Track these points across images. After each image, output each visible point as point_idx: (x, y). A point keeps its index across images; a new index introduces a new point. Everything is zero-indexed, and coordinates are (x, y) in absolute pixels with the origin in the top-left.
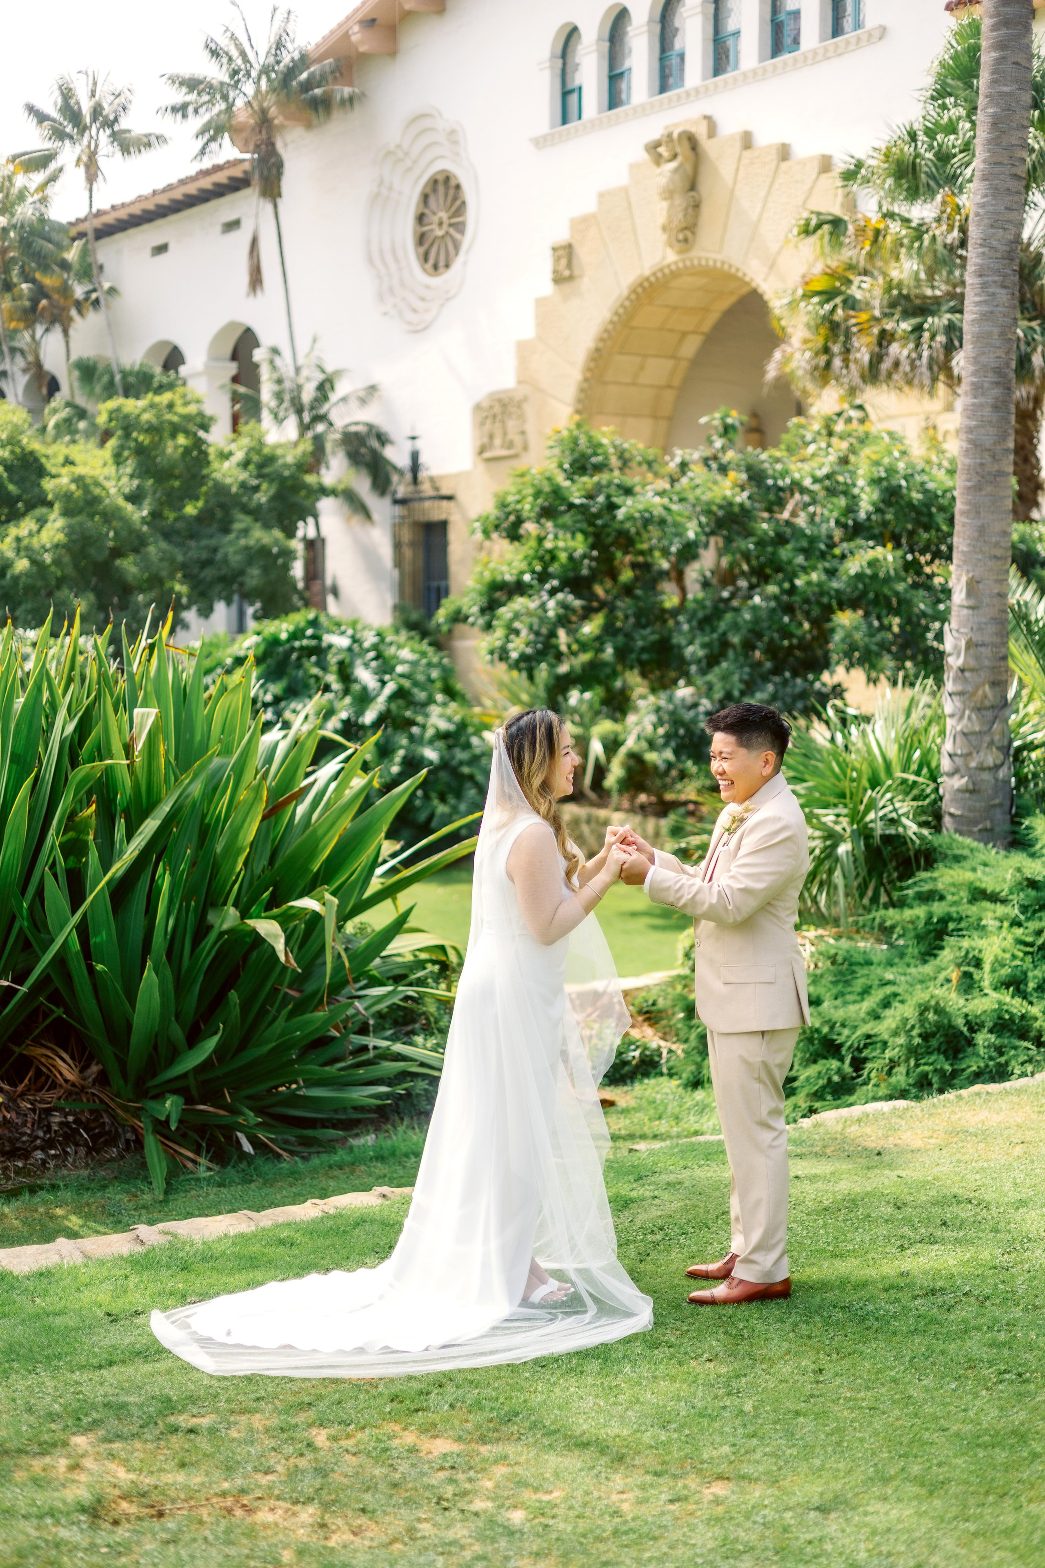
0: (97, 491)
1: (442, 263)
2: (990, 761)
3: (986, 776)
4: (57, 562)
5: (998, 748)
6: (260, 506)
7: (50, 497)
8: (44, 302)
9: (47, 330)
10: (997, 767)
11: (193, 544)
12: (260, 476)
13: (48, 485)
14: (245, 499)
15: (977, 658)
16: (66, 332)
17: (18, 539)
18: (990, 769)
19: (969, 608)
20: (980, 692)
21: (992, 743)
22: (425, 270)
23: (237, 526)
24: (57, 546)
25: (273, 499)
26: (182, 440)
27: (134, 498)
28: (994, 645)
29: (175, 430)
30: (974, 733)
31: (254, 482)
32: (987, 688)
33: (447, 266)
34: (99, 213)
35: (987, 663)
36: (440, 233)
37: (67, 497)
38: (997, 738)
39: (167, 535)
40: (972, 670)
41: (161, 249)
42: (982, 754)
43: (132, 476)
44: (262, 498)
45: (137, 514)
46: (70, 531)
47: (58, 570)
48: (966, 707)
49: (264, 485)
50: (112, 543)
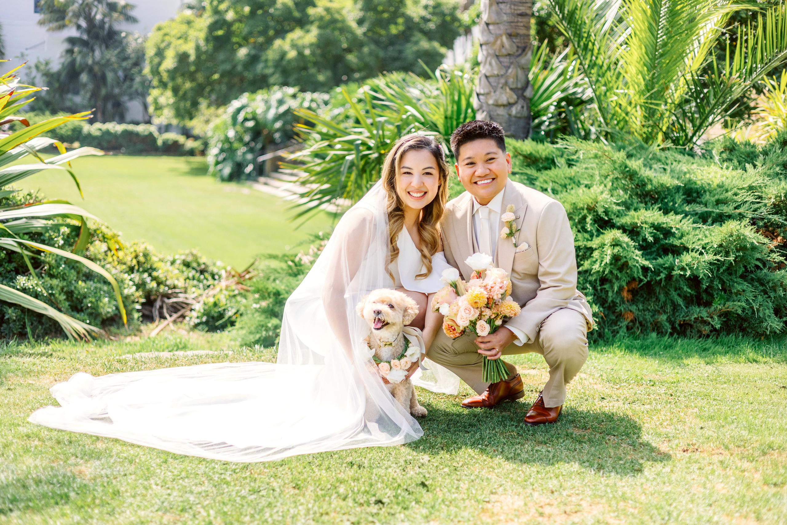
0: (337, 16)
2: (504, 99)
3: (501, 111)
4: (313, 54)
5: (511, 89)
6: (430, 31)
7: (311, 18)
10: (510, 105)
11: (391, 48)
12: (433, 14)
13: (311, 11)
14: (423, 26)
15: (498, 13)
17: (292, 40)
18: (504, 106)
20: (499, 42)
21: (506, 84)
23: (414, 39)
24: (311, 45)
25: (438, 27)
27: (360, 22)
28: (512, 3)
30: (493, 76)
31: (429, 17)
32: (504, 38)
35: (505, 18)
37: (321, 18)
38: (511, 80)
39: (377, 42)
40: (494, 24)
42: (498, 93)
43: (361, 10)
44: (432, 26)
45: (360, 31)
46: (320, 37)
47: (313, 59)
48: (488, 54)
49: (435, 18)
50: (345, 45)
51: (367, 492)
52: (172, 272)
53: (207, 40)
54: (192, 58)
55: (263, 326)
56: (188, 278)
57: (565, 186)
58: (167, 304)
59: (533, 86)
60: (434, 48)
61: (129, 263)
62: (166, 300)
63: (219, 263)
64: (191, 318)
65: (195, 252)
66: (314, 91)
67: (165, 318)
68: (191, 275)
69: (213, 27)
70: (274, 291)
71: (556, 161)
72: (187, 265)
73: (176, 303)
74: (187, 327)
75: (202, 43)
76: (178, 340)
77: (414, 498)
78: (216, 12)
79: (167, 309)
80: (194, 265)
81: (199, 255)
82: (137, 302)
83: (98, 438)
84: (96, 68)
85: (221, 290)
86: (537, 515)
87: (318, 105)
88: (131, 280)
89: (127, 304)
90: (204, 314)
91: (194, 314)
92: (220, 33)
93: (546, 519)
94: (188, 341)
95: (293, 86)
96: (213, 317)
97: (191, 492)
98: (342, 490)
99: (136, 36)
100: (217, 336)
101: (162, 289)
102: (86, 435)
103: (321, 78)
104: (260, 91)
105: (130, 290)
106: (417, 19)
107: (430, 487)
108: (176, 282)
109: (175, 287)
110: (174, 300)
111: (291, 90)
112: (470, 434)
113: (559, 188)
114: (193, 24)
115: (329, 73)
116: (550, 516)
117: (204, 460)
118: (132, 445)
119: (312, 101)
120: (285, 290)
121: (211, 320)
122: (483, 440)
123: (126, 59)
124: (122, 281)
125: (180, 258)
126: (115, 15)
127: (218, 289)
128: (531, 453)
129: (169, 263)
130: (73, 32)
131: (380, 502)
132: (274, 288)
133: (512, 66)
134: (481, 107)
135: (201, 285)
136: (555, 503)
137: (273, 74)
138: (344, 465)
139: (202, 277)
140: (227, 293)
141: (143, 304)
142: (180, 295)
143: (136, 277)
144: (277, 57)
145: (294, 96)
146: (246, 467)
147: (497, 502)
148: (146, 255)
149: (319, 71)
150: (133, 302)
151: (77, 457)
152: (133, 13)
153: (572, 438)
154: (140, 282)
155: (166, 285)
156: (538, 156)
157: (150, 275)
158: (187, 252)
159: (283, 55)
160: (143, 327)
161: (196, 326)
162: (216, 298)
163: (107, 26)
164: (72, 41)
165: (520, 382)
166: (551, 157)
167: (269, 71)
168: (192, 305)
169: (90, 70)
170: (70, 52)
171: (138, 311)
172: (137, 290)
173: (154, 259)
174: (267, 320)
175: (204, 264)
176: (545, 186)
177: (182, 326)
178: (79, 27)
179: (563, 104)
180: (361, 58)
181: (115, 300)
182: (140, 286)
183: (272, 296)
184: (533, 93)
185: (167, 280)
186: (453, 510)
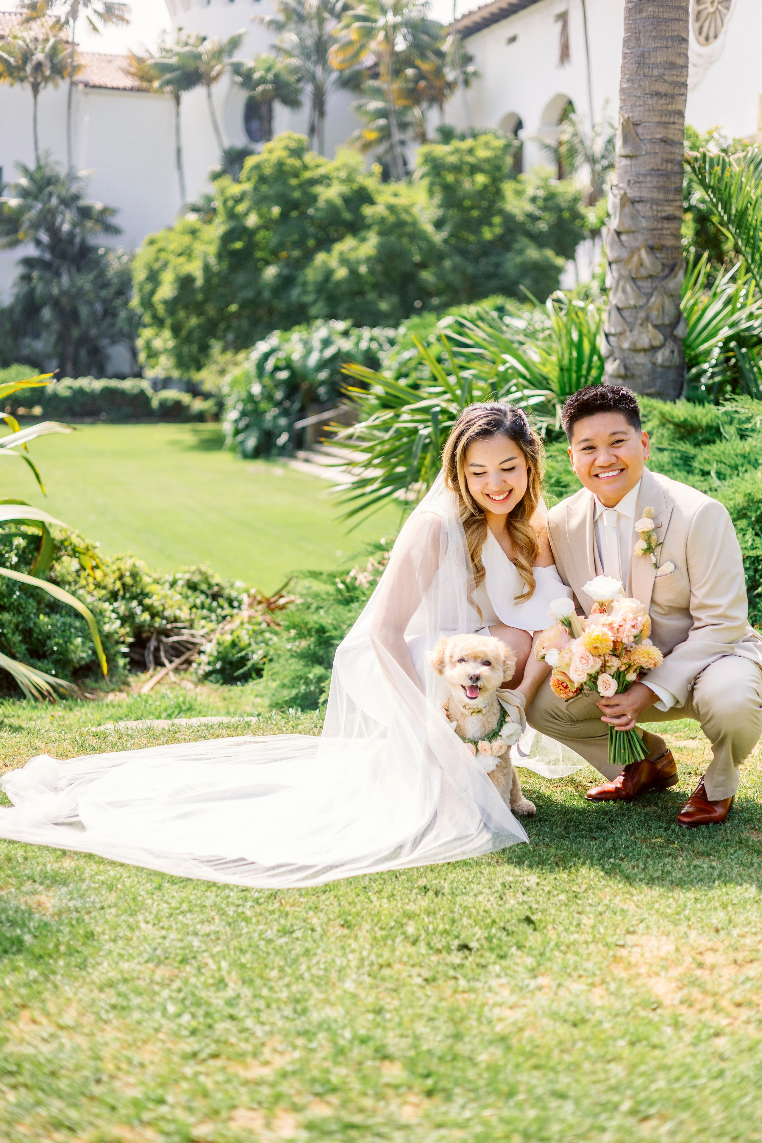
0: (405, 217)
1: (712, 34)
2: (645, 341)
3: (641, 359)
4: (371, 271)
5: (656, 326)
6: (541, 233)
7: (369, 221)
8: (422, 84)
9: (430, 106)
10: (653, 349)
11: (484, 261)
12: (545, 209)
13: (368, 211)
14: (529, 226)
15: (634, 217)
16: (441, 109)
17: (341, 254)
18: (645, 350)
19: (626, 157)
20: (635, 259)
21: (647, 318)
22: (698, 42)
23: (517, 246)
24: (369, 259)
25: (552, 227)
26: (481, 179)
27: (439, 224)
28: (654, 202)
29: (474, 169)
30: (629, 308)
31: (538, 213)
32: (643, 253)
33: (716, 37)
34: (471, 13)
35: (644, 224)
36: (711, 10)
37: (382, 221)
38: (654, 313)
39: (464, 253)
40: (628, 232)
41: (513, 39)
42: (635, 332)
43: (440, 206)
44: (542, 226)
45: (438, 237)
46: (381, 247)
47: (371, 279)
48: (621, 277)
49: (546, 215)
50: (417, 258)
51: (446, 932)
52: (171, 598)
53: (220, 256)
54: (199, 282)
55: (301, 678)
56: (195, 606)
57: (736, 467)
58: (165, 644)
59: (687, 320)
60: (547, 259)
61: (110, 587)
62: (164, 639)
63: (239, 584)
64: (199, 664)
65: (204, 569)
66: (373, 326)
67: (163, 665)
68: (198, 602)
69: (227, 239)
70: (317, 626)
71: (722, 430)
72: (193, 586)
73: (178, 642)
74: (194, 678)
75: (213, 261)
76: (181, 699)
77: (514, 941)
78: (232, 215)
79: (166, 652)
80: (204, 587)
81: (210, 572)
82: (123, 643)
83: (64, 853)
84: (64, 301)
85: (242, 623)
86: (694, 966)
87: (381, 345)
88: (113, 611)
89: (108, 645)
90: (218, 659)
91: (204, 658)
92: (238, 245)
93: (707, 972)
94: (196, 700)
95: (344, 319)
96: (231, 663)
97: (196, 934)
98: (411, 929)
99: (120, 252)
100: (237, 689)
101: (158, 622)
102: (47, 848)
103: (384, 306)
104: (297, 328)
105: (112, 626)
106: (520, 217)
107: (537, 924)
108: (178, 613)
109: (176, 620)
110: (175, 638)
111: (341, 325)
112: (598, 842)
113: (728, 471)
114: (198, 234)
115: (395, 299)
116: (713, 968)
117: (214, 884)
118: (113, 863)
119: (372, 339)
120: (332, 624)
121: (228, 667)
122: (616, 850)
123: (106, 285)
124: (101, 613)
125: (183, 577)
126: (89, 224)
127: (237, 621)
128: (687, 870)
129: (167, 586)
130: (30, 250)
131: (465, 947)
132: (316, 623)
133: (656, 293)
134: (611, 354)
135: (213, 617)
136: (721, 947)
137: (315, 302)
138: (415, 891)
139: (215, 604)
140: (250, 627)
141: (131, 645)
142: (184, 631)
143: (121, 606)
144: (320, 277)
145: (346, 334)
146: (274, 895)
147: (636, 945)
148: (134, 575)
149: (381, 296)
150: (117, 643)
151: (35, 881)
152: (115, 221)
153: (748, 847)
154: (127, 613)
155: (163, 618)
156: (695, 423)
157: (140, 603)
158: (193, 568)
159: (329, 274)
160: (131, 679)
161: (207, 675)
162: (235, 634)
163: (78, 240)
164: (28, 262)
165: (671, 762)
166: (715, 424)
167: (309, 298)
168: (201, 645)
169: (56, 304)
170: (26, 278)
171: (125, 655)
172: (122, 625)
173: (146, 580)
174: (307, 670)
175: (217, 585)
176: (707, 468)
177: (187, 676)
178: (38, 243)
179: (733, 344)
180: (440, 276)
181: (92, 641)
182: (127, 619)
183: (313, 633)
184: (688, 330)
185: (164, 609)
186: (571, 958)
